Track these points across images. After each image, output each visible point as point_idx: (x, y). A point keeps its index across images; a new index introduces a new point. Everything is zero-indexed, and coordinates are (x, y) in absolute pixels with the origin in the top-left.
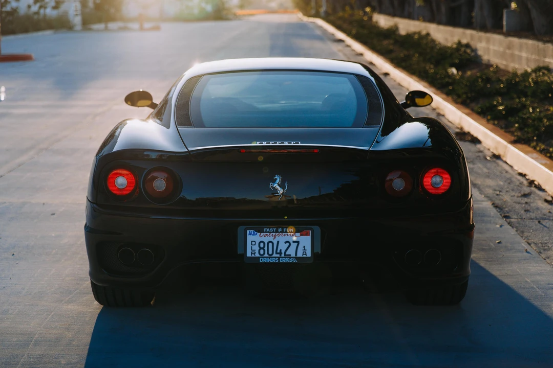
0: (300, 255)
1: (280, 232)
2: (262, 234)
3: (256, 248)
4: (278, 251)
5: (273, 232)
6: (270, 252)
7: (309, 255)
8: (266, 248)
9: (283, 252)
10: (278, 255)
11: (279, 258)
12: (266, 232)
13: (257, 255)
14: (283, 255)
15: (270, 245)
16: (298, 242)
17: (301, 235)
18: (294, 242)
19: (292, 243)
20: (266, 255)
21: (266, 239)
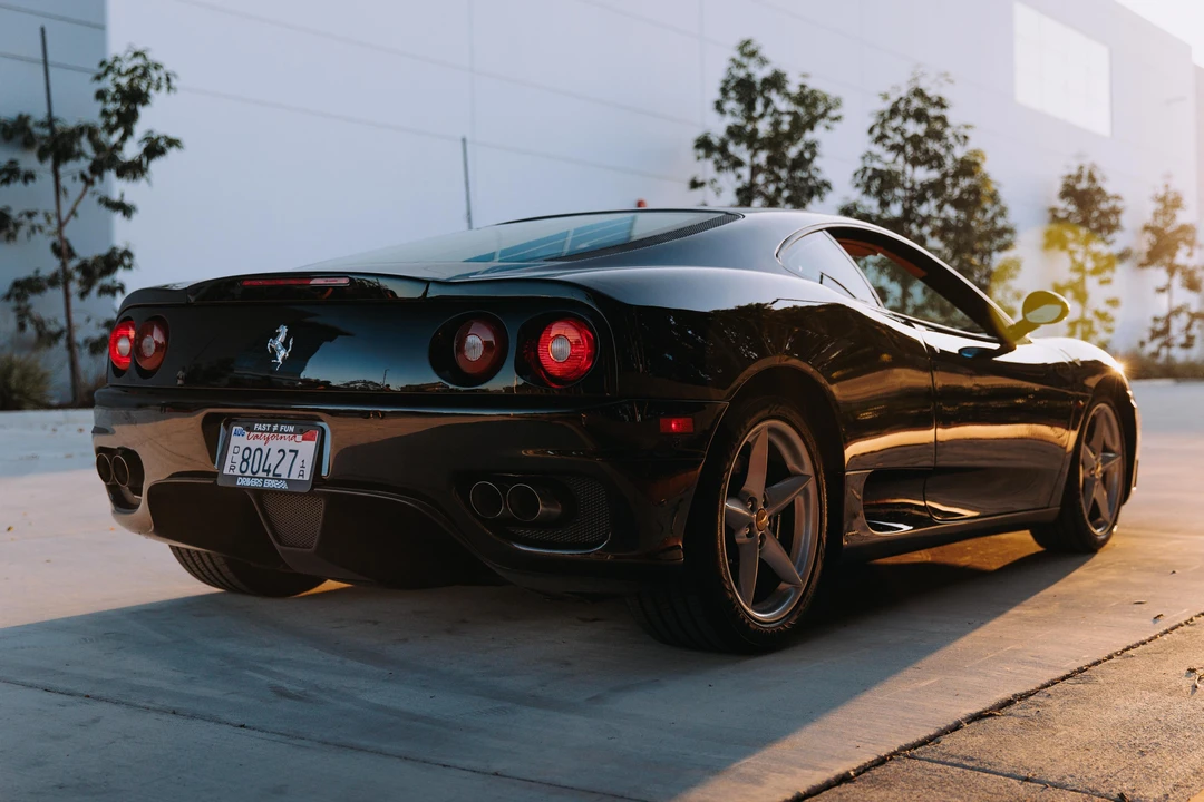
0: (294, 476)
1: (276, 432)
2: (252, 434)
3: (238, 459)
4: (266, 468)
5: (266, 431)
6: (255, 470)
7: (307, 478)
8: (250, 461)
9: (272, 469)
10: (265, 475)
11: (264, 478)
12: (257, 431)
13: (237, 472)
14: (271, 475)
15: (258, 453)
16: (296, 452)
17: (303, 439)
18: (291, 451)
19: (287, 452)
20: (249, 473)
21: (254, 444)
